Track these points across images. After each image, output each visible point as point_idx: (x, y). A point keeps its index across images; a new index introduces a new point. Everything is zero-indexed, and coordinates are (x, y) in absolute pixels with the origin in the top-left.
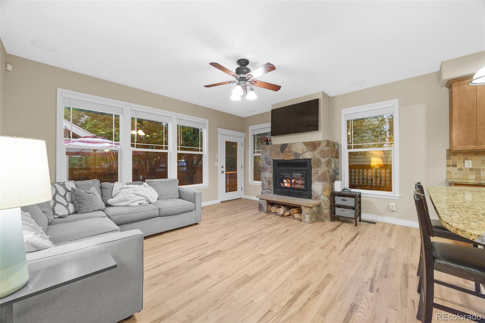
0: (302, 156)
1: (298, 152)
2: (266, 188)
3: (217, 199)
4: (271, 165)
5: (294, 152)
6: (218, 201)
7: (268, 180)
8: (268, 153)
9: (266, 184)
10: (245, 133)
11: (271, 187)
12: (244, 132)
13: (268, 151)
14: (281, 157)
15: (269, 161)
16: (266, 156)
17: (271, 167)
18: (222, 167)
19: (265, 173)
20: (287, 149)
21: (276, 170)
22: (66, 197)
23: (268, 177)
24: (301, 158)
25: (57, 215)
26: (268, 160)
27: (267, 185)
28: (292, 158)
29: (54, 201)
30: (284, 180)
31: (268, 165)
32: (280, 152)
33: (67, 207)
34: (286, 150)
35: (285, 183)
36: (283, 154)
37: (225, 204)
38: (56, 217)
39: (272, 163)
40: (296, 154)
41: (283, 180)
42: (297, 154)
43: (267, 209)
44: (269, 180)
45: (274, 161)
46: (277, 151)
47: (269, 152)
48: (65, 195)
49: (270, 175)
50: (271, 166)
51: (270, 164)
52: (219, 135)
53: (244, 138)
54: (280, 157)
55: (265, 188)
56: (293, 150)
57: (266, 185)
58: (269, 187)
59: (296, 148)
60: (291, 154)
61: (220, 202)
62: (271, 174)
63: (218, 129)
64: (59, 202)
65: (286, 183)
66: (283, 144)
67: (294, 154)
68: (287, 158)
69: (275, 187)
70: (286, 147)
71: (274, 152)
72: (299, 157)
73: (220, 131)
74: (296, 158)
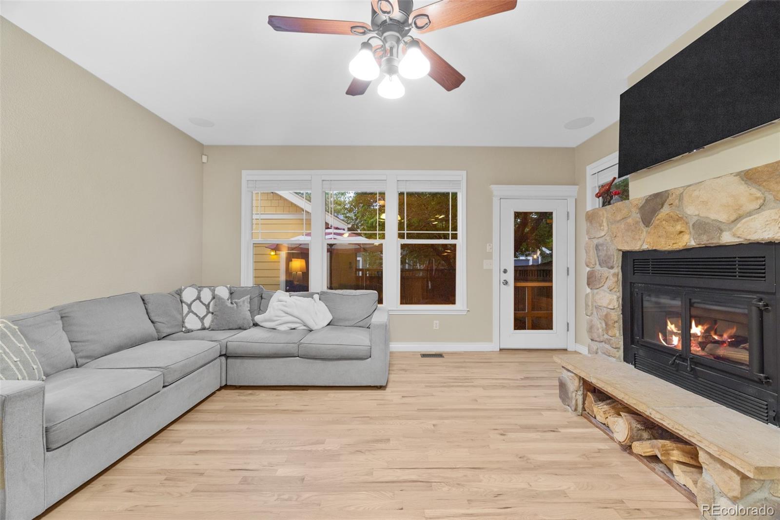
0: (730, 229)
1: (713, 216)
2: (599, 337)
3: (490, 339)
4: (612, 268)
5: (695, 219)
6: (493, 347)
7: (604, 313)
8: (603, 230)
9: (599, 326)
10: (578, 186)
11: (614, 336)
12: (574, 184)
13: (605, 224)
14: (643, 241)
15: (606, 255)
16: (601, 241)
17: (614, 275)
18: (505, 271)
19: (597, 293)
20: (665, 210)
21: (631, 283)
22: (209, 307)
23: (605, 305)
24: (727, 238)
25: (185, 327)
26: (605, 252)
27: (601, 330)
28: (688, 241)
29: (188, 310)
30: (669, 323)
31: (605, 269)
32: (641, 223)
33: (202, 319)
34: (659, 216)
35: (673, 333)
36: (649, 229)
37: (506, 357)
38: (184, 329)
39: (617, 261)
40: (701, 226)
41: (666, 325)
42: (706, 224)
43: (584, 403)
44: (606, 316)
45: (626, 255)
46: (630, 220)
47: (606, 229)
48: (209, 304)
49: (611, 300)
50: (612, 271)
51: (610, 265)
52: (496, 201)
53: (576, 199)
54: (640, 243)
55: (595, 336)
56: (689, 212)
57: (598, 330)
58: (606, 336)
59: (704, 203)
60: (679, 227)
61: (499, 350)
62: (615, 297)
63: (492, 186)
64: (192, 312)
65: (676, 334)
66: (650, 196)
67: (693, 225)
68: (665, 244)
69: (629, 340)
70: (662, 205)
71: (623, 226)
72: (719, 238)
73: (498, 190)
74: (704, 241)
